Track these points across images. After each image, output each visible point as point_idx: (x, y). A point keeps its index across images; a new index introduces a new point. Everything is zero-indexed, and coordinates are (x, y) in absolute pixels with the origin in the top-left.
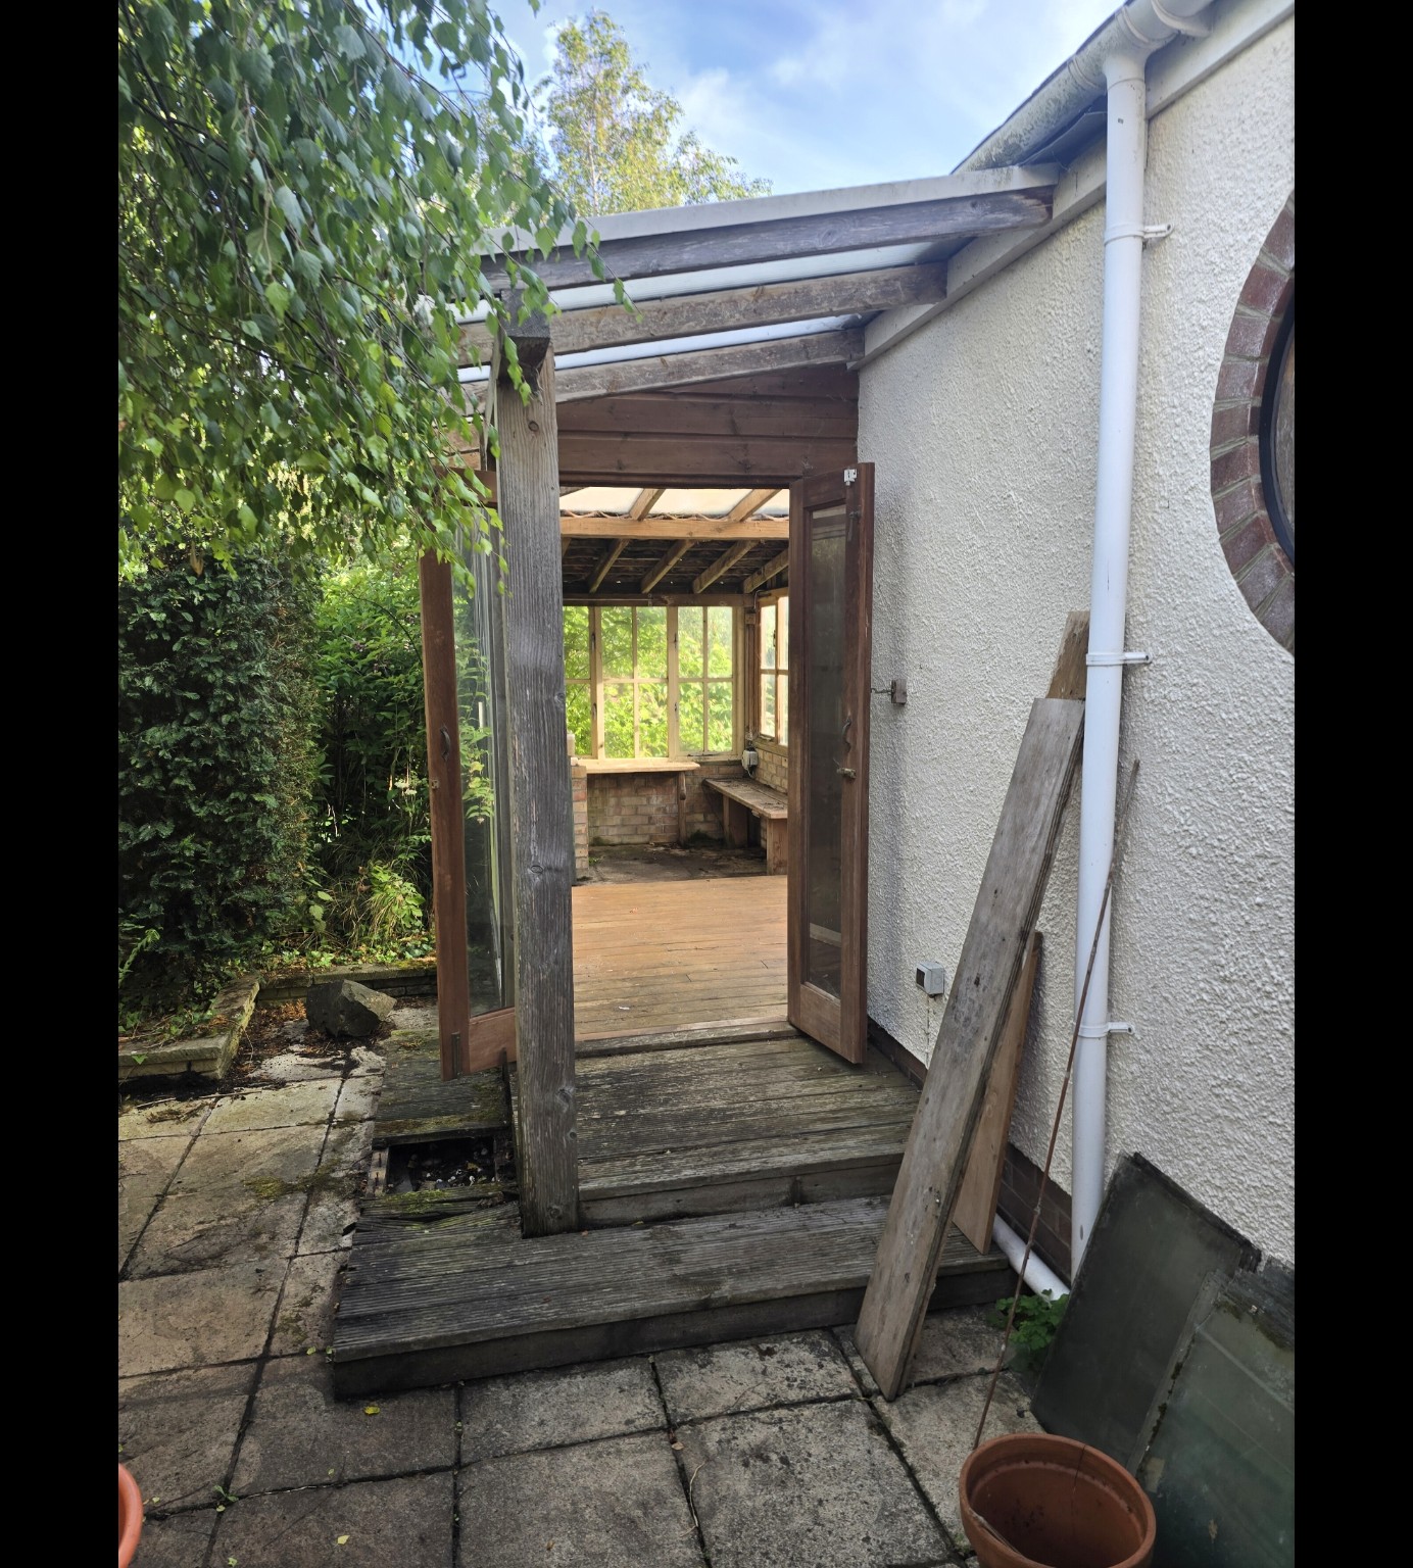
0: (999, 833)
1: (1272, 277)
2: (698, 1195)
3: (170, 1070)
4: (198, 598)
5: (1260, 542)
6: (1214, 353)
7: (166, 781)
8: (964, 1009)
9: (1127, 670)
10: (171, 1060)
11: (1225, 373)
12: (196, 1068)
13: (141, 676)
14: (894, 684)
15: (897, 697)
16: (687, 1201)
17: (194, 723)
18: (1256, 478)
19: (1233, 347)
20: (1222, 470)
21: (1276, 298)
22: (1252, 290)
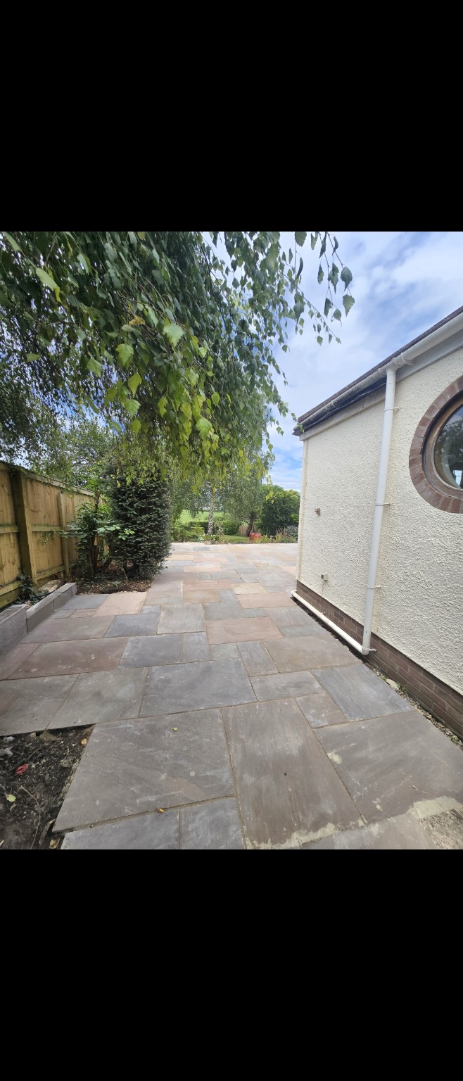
5: (422, 478)
6: (411, 436)
9: (385, 506)
11: (414, 441)
14: (318, 510)
18: (421, 464)
19: (416, 435)
20: (412, 463)
21: (428, 424)
22: (423, 422)
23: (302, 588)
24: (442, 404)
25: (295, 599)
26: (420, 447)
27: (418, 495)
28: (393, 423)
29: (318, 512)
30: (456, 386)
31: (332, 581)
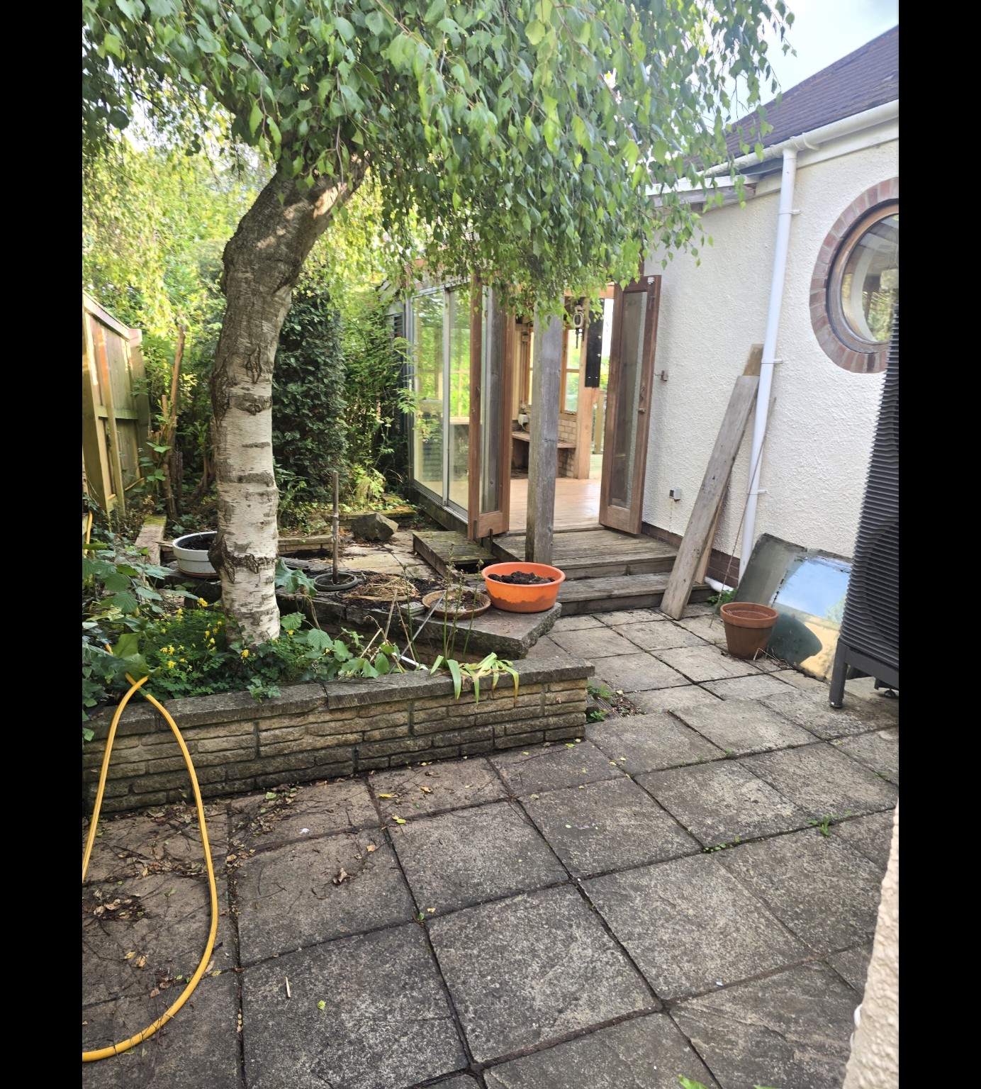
0: (723, 425)
1: (834, 238)
2: (594, 570)
3: (313, 547)
4: (316, 320)
5: (824, 323)
6: (813, 258)
7: (298, 410)
8: (708, 489)
9: (775, 365)
10: (314, 543)
11: (817, 266)
12: (324, 547)
13: (288, 357)
14: (663, 372)
15: (663, 378)
16: (589, 572)
17: (310, 382)
18: (824, 303)
19: (820, 258)
20: (813, 299)
21: (835, 245)
22: (827, 240)
24: (851, 220)
26: (824, 277)
27: (818, 349)
29: (664, 376)
30: (866, 199)
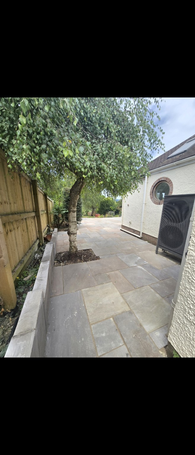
5: (152, 198)
9: (145, 204)
18: (152, 195)
19: (151, 188)
22: (152, 186)
23: (123, 226)
24: (156, 183)
25: (121, 230)
26: (152, 191)
27: (152, 202)
28: (147, 186)
29: (128, 205)
31: (132, 223)
